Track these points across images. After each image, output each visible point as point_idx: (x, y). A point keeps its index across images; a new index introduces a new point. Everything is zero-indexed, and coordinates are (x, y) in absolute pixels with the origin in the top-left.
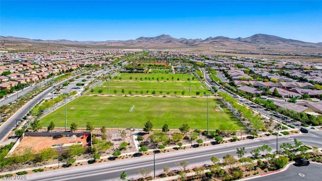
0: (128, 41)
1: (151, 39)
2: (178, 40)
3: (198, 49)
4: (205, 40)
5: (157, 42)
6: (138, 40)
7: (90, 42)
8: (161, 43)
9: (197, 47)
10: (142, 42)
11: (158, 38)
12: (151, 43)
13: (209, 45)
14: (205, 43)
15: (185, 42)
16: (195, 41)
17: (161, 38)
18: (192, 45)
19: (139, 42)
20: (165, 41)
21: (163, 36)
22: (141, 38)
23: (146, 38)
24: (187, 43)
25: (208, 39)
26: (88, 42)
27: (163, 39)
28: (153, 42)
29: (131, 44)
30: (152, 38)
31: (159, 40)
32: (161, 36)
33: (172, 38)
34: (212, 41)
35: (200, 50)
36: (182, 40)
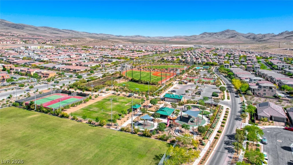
0: (191, 36)
1: (215, 35)
2: (244, 35)
3: (265, 46)
4: (278, 35)
5: (220, 37)
6: (201, 36)
7: (159, 38)
8: (225, 38)
9: (266, 42)
10: (204, 37)
11: (222, 33)
12: (214, 39)
13: (283, 41)
14: (277, 37)
15: (252, 37)
16: (264, 36)
17: (225, 33)
18: (260, 41)
19: (201, 37)
20: (229, 36)
21: (228, 31)
22: (204, 33)
23: (210, 34)
24: (254, 38)
25: (282, 33)
26: (158, 37)
27: (227, 34)
28: (216, 37)
29: (193, 39)
30: (215, 33)
31: (223, 35)
32: (226, 32)
33: (237, 34)
34: (288, 35)
35: (267, 46)
36: (249, 35)
